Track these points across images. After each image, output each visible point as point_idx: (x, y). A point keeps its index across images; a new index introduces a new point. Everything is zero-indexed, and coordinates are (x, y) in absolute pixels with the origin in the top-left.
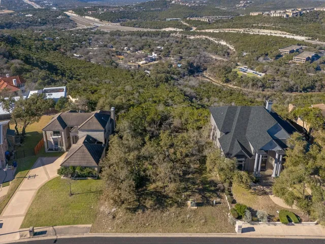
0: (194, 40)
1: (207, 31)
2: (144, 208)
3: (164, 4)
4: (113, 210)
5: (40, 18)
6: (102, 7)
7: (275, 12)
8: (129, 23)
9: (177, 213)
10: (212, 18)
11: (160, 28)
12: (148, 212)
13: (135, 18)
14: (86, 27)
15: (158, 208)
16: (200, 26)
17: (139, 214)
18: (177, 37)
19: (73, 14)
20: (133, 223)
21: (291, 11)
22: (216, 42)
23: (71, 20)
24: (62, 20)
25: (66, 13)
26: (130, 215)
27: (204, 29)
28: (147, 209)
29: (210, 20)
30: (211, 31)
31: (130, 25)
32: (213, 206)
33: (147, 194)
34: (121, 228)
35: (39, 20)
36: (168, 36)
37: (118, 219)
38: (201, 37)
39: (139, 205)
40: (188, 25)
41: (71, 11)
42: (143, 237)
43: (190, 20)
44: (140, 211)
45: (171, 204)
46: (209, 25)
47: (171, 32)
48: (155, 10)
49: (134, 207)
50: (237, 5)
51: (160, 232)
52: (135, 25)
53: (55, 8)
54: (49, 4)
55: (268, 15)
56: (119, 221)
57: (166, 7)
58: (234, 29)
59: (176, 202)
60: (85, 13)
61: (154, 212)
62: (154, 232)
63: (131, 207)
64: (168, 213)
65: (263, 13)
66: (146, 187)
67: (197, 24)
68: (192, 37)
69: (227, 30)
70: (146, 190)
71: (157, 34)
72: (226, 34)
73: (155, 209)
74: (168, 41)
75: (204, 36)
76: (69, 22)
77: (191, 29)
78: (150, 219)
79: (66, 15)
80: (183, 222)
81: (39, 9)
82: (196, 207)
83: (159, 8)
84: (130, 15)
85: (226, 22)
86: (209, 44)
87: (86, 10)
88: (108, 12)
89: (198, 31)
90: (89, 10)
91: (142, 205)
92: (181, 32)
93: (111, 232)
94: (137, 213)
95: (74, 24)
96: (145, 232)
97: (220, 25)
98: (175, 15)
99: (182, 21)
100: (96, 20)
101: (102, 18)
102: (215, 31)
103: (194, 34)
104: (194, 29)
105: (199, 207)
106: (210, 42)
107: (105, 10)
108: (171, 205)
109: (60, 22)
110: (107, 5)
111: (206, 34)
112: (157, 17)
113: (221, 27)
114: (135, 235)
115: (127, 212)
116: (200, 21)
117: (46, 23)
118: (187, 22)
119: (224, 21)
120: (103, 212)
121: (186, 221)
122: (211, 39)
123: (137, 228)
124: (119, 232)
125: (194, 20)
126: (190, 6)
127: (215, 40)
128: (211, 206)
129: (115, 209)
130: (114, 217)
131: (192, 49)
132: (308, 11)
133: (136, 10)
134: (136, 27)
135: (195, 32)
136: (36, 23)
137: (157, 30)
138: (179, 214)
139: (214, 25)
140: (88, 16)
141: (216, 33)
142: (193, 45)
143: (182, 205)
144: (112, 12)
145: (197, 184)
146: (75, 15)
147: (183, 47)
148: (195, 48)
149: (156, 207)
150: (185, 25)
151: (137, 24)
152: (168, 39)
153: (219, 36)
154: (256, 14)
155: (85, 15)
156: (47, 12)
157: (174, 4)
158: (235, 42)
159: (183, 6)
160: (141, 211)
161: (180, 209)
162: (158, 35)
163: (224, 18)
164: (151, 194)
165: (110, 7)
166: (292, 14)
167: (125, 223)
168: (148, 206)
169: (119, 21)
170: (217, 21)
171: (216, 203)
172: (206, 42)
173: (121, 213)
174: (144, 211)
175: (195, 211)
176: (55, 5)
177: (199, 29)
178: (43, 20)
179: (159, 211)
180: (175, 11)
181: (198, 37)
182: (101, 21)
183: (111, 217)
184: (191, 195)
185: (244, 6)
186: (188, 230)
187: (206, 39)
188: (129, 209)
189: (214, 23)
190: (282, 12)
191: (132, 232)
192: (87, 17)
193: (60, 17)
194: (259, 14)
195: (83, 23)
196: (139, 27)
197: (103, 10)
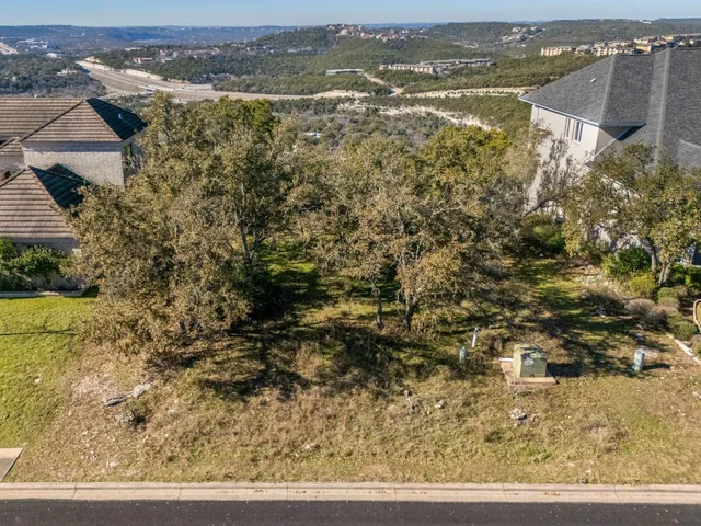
0: (397, 119)
1: (430, 95)
2: (289, 383)
3: (320, 38)
4: (137, 390)
5: (16, 74)
6: (169, 47)
7: (606, 44)
8: (234, 84)
9: (459, 401)
10: (441, 64)
11: (312, 93)
12: (307, 398)
13: (248, 73)
14: (127, 94)
15: (361, 383)
16: (413, 84)
17: (264, 404)
18: (355, 113)
19: (97, 66)
20: (234, 439)
21: (646, 42)
22: (455, 121)
23: (92, 79)
24: (71, 79)
25: (82, 63)
26: (217, 409)
27: (422, 91)
28: (306, 385)
29: (438, 70)
30: (442, 94)
31: (236, 88)
32: (632, 375)
33: (301, 336)
34: (171, 459)
35: (14, 78)
36: (333, 110)
37: (160, 426)
38: (415, 109)
39: (264, 372)
40: (381, 82)
41: (92, 59)
42: (287, 502)
43: (386, 71)
44: (270, 395)
45: (418, 368)
46: (435, 80)
47: (340, 100)
48: (299, 54)
49: (239, 377)
50: (504, 39)
51: (383, 479)
52: (248, 86)
53: (53, 55)
54: (40, 45)
55: (588, 52)
56: (161, 436)
57: (326, 44)
58: (500, 90)
59: (443, 362)
60: (127, 63)
61: (338, 399)
62: (347, 476)
63: (227, 376)
64: (409, 401)
65: (574, 50)
66: (295, 316)
67: (405, 79)
68: (393, 112)
69: (481, 92)
70: (296, 324)
71: (305, 105)
72: (479, 100)
73: (343, 387)
74: (332, 120)
75: (423, 109)
76: (87, 84)
77: (391, 92)
78: (318, 425)
79: (80, 68)
80: (493, 437)
81: (13, 57)
82: (551, 380)
83: (309, 48)
84: (236, 65)
85: (479, 72)
86: (437, 127)
87: (127, 55)
88: (184, 59)
89: (408, 96)
90: (134, 54)
91: (280, 373)
92: (363, 100)
93: (115, 475)
94: (254, 400)
95: (98, 88)
96: (297, 478)
97: (464, 80)
98: (349, 62)
99: (366, 75)
100: (154, 77)
101: (167, 73)
102: (451, 96)
103: (397, 102)
104: (398, 91)
105: (563, 381)
106: (438, 123)
107: (175, 55)
108: (421, 372)
109: (65, 83)
110: (179, 43)
111: (427, 102)
112: (303, 69)
113: (467, 86)
114: (243, 492)
115: (203, 397)
116: (411, 72)
117: (30, 87)
118: (379, 75)
119: (472, 72)
120: (88, 401)
121: (508, 435)
122: (441, 114)
123: (254, 460)
124: (157, 479)
125: (397, 71)
126: (385, 39)
127: (453, 116)
128: (622, 378)
129: (148, 387)
130: (139, 420)
131: (393, 137)
132: (692, 42)
133: (252, 53)
134: (253, 92)
135: (401, 99)
136: (7, 85)
137: (305, 97)
138: (467, 404)
139: (449, 80)
140: (134, 68)
141: (454, 99)
142: (395, 128)
143: (474, 369)
144: (191, 58)
145: (526, 306)
146: (101, 67)
147: (370, 133)
148: (400, 133)
149: (348, 377)
150: (376, 84)
151: (253, 85)
152: (332, 116)
153: (462, 106)
154: (556, 52)
155: (126, 67)
156: (34, 60)
157: (344, 37)
158: (504, 120)
159: (368, 40)
160: (277, 392)
161: (467, 384)
162: (308, 107)
163: (475, 63)
164: (319, 335)
165: (186, 48)
166: (649, 49)
167: (192, 440)
168: (307, 373)
169: (209, 80)
170: (456, 73)
171: (645, 367)
172: (429, 122)
173: (177, 400)
174: (287, 394)
175: (546, 392)
176: (56, 48)
177: (410, 93)
178: (25, 78)
179: (364, 394)
180: (348, 53)
181: (409, 110)
182: (165, 80)
183: (122, 417)
184: (509, 339)
185: (523, 40)
186: (529, 469)
187: (429, 114)
188: (217, 386)
189: (448, 76)
190: (623, 44)
191: (228, 477)
192: (130, 72)
193: (64, 72)
194: (563, 53)
195: (120, 86)
196: (259, 92)
197: (171, 54)
